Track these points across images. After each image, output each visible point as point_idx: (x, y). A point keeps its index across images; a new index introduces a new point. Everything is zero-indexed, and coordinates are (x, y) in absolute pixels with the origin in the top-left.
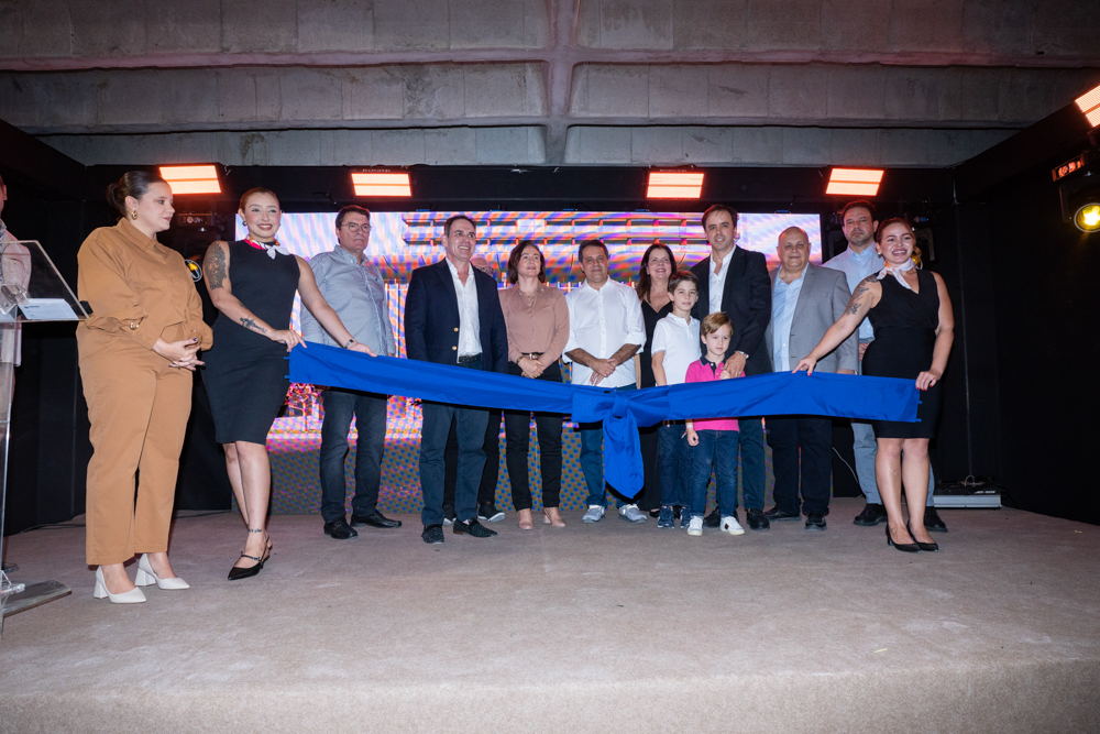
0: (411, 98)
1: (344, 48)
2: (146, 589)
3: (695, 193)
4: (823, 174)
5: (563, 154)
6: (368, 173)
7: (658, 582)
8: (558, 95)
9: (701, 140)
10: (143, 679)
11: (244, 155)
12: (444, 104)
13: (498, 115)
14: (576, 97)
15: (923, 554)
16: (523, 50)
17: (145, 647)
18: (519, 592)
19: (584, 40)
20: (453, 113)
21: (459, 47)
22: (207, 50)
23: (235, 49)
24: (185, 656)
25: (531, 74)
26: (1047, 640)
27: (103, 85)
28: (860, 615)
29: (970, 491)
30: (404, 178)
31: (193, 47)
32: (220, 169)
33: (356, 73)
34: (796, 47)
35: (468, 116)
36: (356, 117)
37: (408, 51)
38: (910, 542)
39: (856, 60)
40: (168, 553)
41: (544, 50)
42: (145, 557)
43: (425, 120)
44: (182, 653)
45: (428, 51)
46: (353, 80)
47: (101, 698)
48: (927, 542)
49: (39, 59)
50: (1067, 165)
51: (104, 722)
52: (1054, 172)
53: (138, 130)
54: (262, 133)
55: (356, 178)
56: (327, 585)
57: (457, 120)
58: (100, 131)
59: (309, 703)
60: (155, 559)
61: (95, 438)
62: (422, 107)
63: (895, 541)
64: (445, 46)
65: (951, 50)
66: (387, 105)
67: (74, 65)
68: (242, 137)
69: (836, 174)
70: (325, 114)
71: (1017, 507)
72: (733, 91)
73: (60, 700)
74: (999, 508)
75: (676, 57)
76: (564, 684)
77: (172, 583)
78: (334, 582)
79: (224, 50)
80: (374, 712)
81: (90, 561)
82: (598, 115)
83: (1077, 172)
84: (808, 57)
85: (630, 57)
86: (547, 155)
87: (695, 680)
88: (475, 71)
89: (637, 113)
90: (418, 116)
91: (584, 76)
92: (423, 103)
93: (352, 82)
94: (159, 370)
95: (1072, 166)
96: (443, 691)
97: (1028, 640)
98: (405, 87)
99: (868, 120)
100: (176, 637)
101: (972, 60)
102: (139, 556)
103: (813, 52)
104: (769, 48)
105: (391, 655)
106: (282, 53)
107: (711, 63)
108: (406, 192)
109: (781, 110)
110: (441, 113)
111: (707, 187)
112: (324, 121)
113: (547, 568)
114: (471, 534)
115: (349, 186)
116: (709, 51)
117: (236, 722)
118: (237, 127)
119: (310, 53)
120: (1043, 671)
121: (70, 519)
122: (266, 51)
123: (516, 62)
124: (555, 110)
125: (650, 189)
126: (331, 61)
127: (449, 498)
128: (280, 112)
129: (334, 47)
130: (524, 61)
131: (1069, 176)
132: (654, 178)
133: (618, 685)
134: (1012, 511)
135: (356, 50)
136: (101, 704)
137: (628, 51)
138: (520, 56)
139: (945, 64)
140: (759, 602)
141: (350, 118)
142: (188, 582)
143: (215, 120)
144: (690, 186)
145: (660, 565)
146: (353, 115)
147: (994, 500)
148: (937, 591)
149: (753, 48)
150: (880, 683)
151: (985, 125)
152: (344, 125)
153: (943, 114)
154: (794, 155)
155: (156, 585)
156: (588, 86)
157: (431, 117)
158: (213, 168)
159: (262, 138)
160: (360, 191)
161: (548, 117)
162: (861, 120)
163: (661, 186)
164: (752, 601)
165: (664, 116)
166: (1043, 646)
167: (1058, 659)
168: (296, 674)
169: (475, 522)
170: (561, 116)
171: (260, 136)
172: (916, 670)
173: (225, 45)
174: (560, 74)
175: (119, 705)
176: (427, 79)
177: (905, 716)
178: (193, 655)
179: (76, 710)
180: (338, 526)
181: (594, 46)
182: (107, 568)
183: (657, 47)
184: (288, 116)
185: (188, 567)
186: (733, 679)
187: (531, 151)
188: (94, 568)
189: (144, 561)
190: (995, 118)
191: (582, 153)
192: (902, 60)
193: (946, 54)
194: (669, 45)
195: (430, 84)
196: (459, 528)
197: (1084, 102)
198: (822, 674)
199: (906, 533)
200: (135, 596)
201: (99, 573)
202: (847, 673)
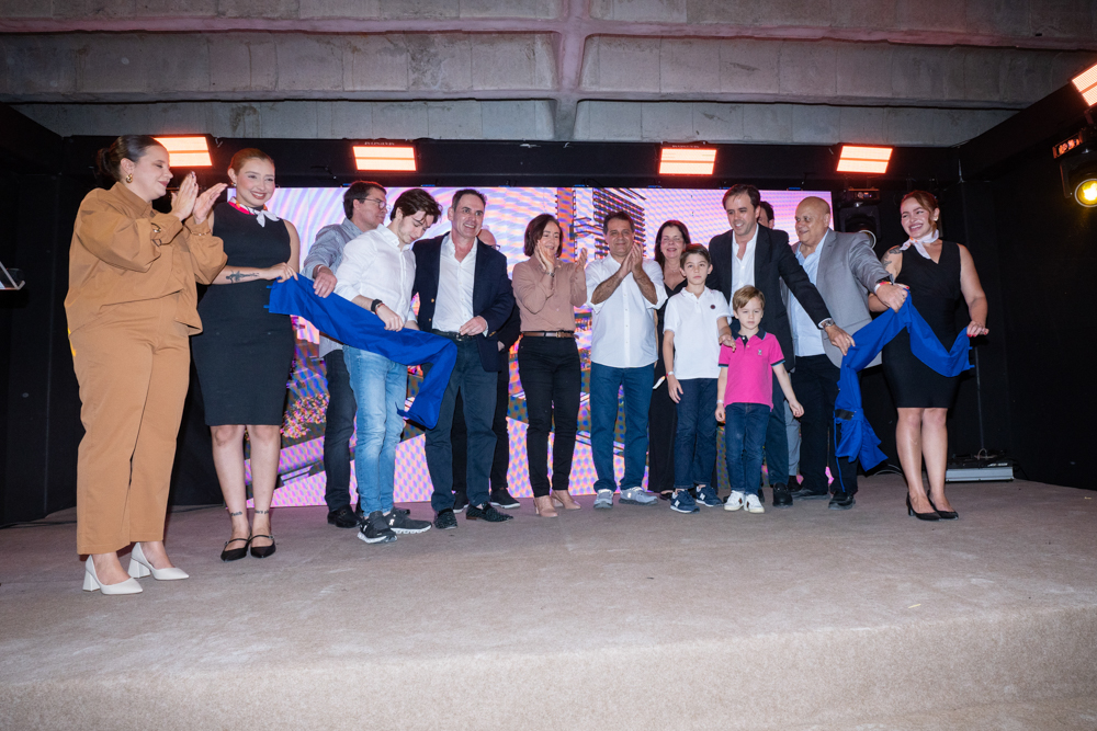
0: (415, 70)
1: (348, 14)
2: (141, 580)
3: (707, 169)
4: (833, 152)
5: (572, 130)
6: (370, 145)
7: (686, 556)
8: (569, 67)
9: (711, 117)
10: (152, 663)
11: (235, 128)
12: (451, 74)
13: (507, 88)
14: (586, 71)
15: (943, 522)
16: (535, 20)
17: (150, 634)
18: (544, 569)
19: (597, 12)
20: (460, 86)
21: (468, 16)
22: (201, 14)
23: (232, 13)
24: (194, 641)
25: (540, 47)
26: (1071, 590)
27: (84, 51)
28: (890, 576)
29: (983, 464)
30: (409, 152)
31: (186, 10)
32: (211, 140)
33: (358, 42)
34: (808, 23)
35: (475, 89)
36: (358, 88)
37: (416, 19)
38: (932, 511)
39: (865, 38)
40: (164, 541)
41: (556, 20)
42: (138, 546)
43: (430, 92)
44: (192, 637)
45: (436, 19)
46: (355, 50)
47: (108, 684)
48: (947, 510)
49: (16, 20)
50: (1067, 142)
51: (112, 709)
52: (1054, 149)
53: (121, 98)
54: (254, 105)
55: (358, 151)
56: (338, 570)
57: (464, 92)
58: (78, 99)
59: (336, 679)
60: (150, 548)
61: (86, 418)
62: (427, 78)
63: (916, 510)
64: (454, 15)
65: (956, 30)
66: (391, 77)
67: (55, 27)
68: (233, 110)
69: (846, 151)
70: (324, 84)
71: (1028, 479)
72: (743, 67)
73: (62, 687)
74: (1011, 480)
75: (690, 30)
76: (603, 650)
77: (168, 573)
78: (346, 568)
79: (220, 14)
80: (406, 687)
81: (81, 551)
82: (609, 89)
83: (1077, 149)
84: (819, 34)
85: (644, 30)
86: (555, 132)
87: (736, 640)
88: (482, 43)
89: (648, 89)
90: (423, 88)
91: (595, 50)
92: (428, 75)
93: (353, 52)
94: (156, 345)
95: (1071, 143)
96: (479, 663)
97: (1053, 591)
98: (410, 58)
99: (876, 98)
100: (182, 624)
101: (976, 40)
102: (133, 545)
103: (823, 28)
104: (780, 23)
105: (419, 632)
106: (282, 18)
107: (723, 38)
108: (411, 166)
109: (791, 87)
110: (447, 85)
111: (720, 163)
112: (323, 91)
113: (570, 547)
114: (486, 519)
115: (350, 160)
116: (723, 25)
117: (258, 703)
118: (229, 97)
119: (312, 19)
120: (1069, 618)
121: (43, 517)
122: (265, 15)
123: (525, 32)
124: (566, 83)
125: (662, 165)
126: (334, 27)
127: (460, 484)
128: (277, 82)
129: (338, 13)
130: (534, 32)
131: (1069, 153)
132: (666, 153)
133: (658, 648)
134: (1024, 483)
135: (362, 16)
136: (108, 690)
137: (642, 23)
138: (530, 26)
139: (951, 43)
140: (790, 570)
141: (351, 88)
142: (187, 572)
143: (206, 90)
144: (702, 162)
145: (685, 541)
146: (355, 86)
147: (1006, 472)
148: (961, 554)
149: (766, 24)
150: (917, 635)
151: (987, 105)
152: (345, 96)
153: (947, 94)
154: (804, 132)
155: (151, 576)
156: (598, 60)
157: (437, 90)
158: (203, 139)
159: (255, 111)
160: (361, 165)
161: (558, 90)
162: (870, 98)
163: (673, 162)
164: (782, 569)
165: (676, 91)
166: (1067, 595)
167: (1083, 606)
168: (320, 653)
169: (488, 507)
170: (572, 90)
171: (252, 108)
172: (951, 621)
173: (220, 9)
174: (572, 45)
175: (129, 690)
176: (433, 51)
177: (941, 667)
178: (203, 639)
179: (80, 698)
180: (343, 514)
181: (607, 18)
182: (99, 558)
183: (670, 21)
184: (284, 87)
185: (183, 559)
186: (774, 636)
187: (539, 127)
188: (84, 558)
189: (138, 551)
190: (996, 99)
191: (592, 128)
192: (909, 39)
193: (953, 33)
194: (683, 19)
195: (436, 55)
196: (473, 514)
197: (1080, 82)
198: (860, 629)
199: (927, 502)
200: (130, 588)
201: (90, 563)
202: (884, 627)
